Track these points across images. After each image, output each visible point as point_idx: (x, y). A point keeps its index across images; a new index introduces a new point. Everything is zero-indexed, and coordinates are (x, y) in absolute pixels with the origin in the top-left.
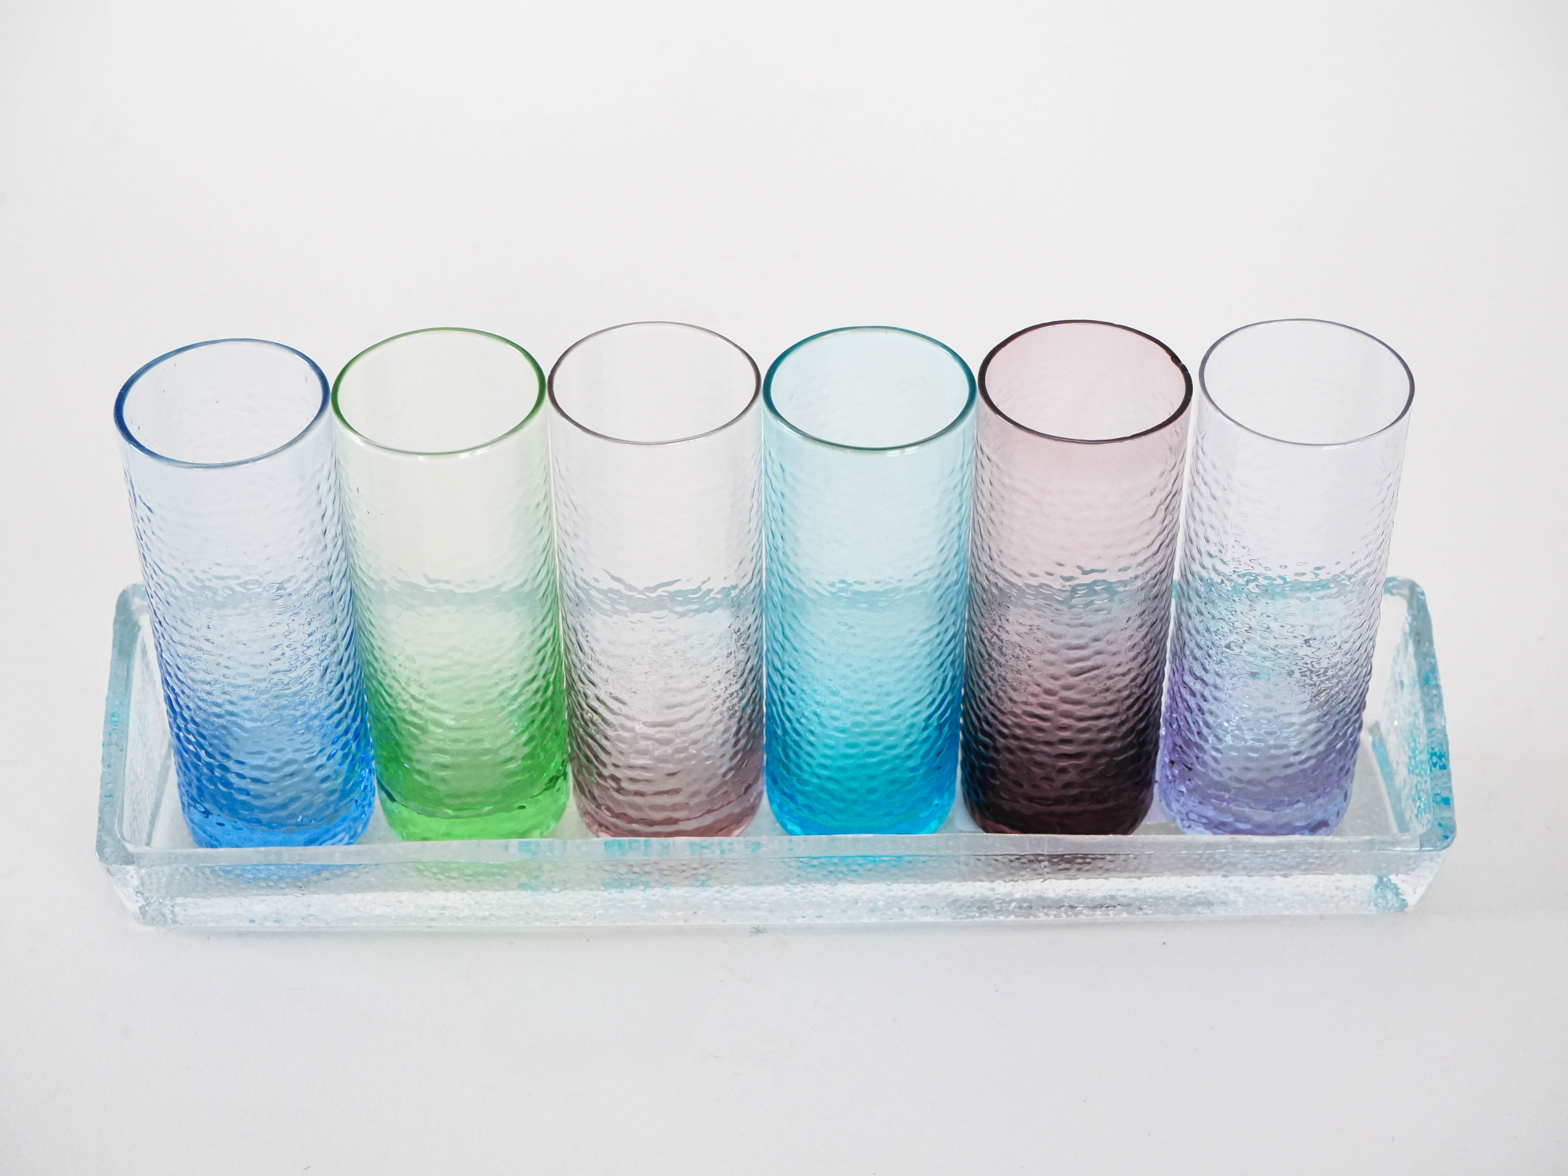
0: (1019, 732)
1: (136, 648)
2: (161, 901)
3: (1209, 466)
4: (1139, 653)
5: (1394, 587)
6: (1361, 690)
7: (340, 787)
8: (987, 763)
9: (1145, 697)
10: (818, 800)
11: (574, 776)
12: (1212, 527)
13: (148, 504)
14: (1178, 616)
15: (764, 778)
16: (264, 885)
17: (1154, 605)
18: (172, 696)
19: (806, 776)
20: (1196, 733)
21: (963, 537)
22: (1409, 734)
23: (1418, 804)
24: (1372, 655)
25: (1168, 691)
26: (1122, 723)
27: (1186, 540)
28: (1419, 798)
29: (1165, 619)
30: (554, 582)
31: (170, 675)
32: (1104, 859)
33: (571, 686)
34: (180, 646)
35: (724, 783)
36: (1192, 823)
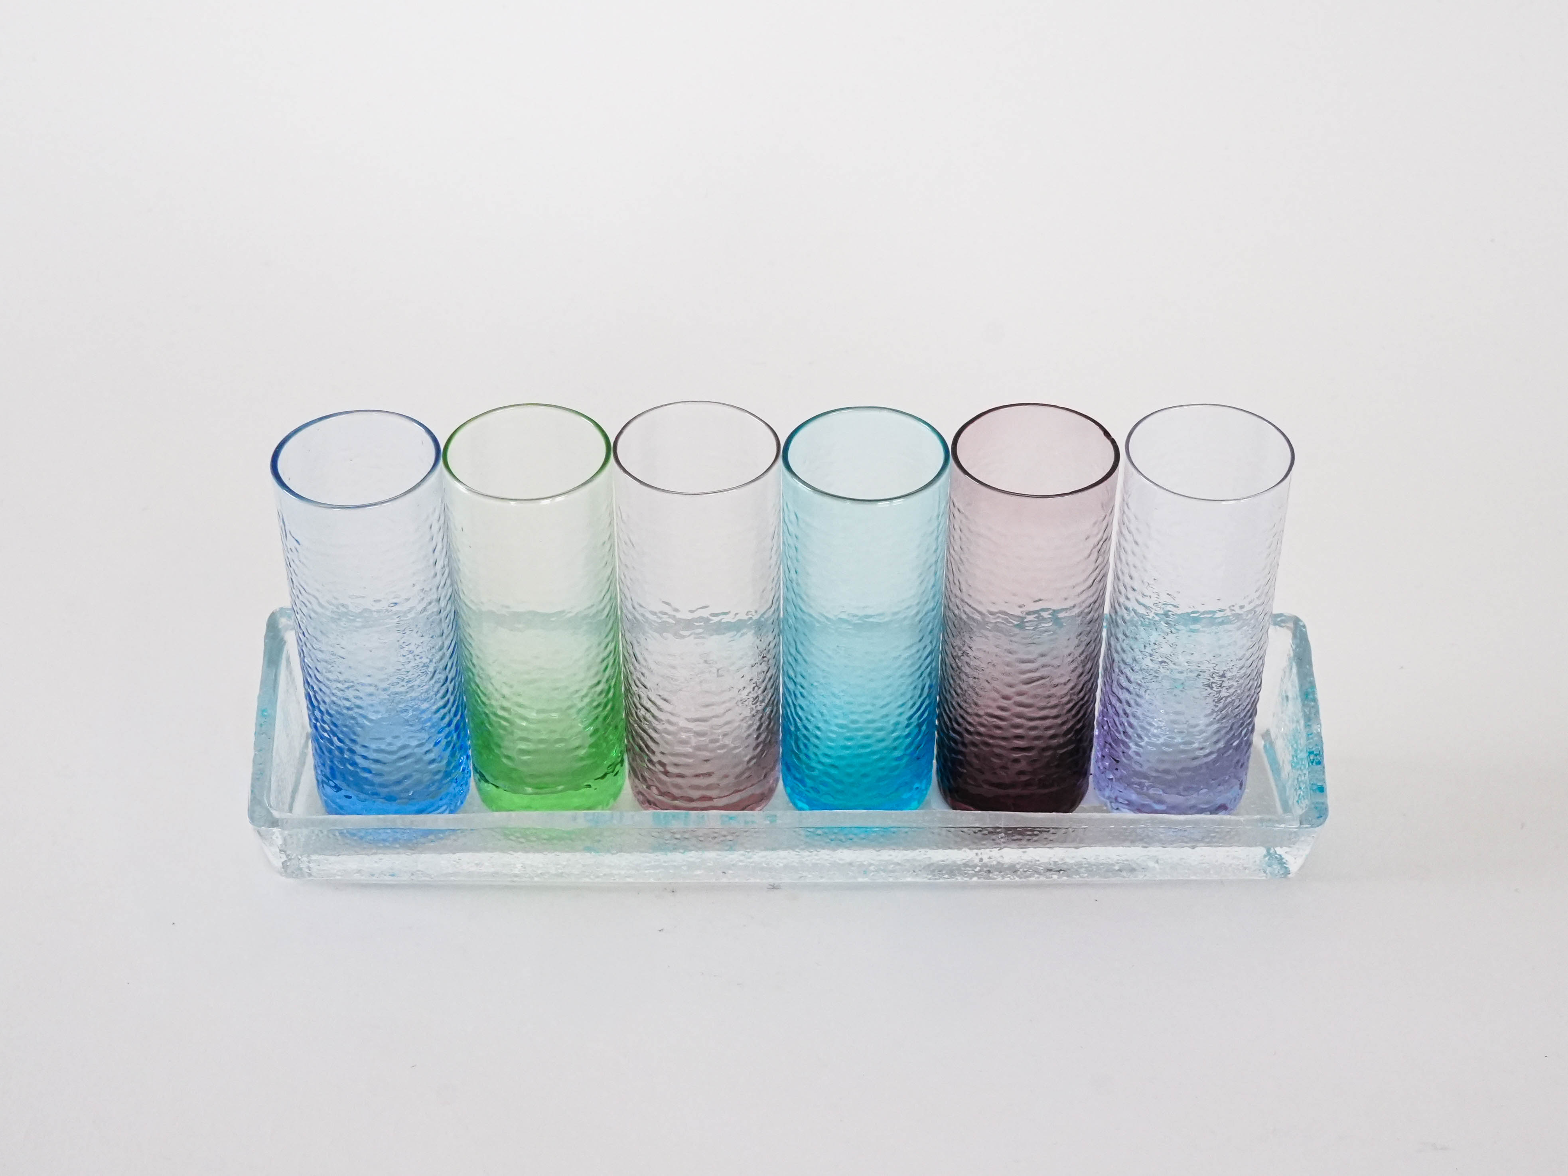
0: (982, 729)
1: (282, 658)
2: (300, 857)
3: (1132, 518)
4: (1076, 667)
5: (1282, 621)
6: (1253, 699)
7: (444, 769)
8: (957, 755)
9: (1081, 703)
10: (824, 784)
11: (630, 764)
12: (1135, 567)
13: (296, 538)
14: (1108, 638)
15: (780, 766)
16: (381, 845)
17: (1088, 629)
18: (311, 693)
19: (814, 764)
20: (1122, 733)
21: (938, 573)
22: (1292, 738)
23: (1299, 793)
24: (1262, 671)
25: (1101, 700)
26: (1063, 723)
27: (1115, 579)
28: (1300, 788)
29: (1098, 640)
30: (616, 606)
31: (310, 676)
32: (1049, 831)
33: (628, 690)
34: (320, 652)
35: (749, 769)
36: (1120, 805)
